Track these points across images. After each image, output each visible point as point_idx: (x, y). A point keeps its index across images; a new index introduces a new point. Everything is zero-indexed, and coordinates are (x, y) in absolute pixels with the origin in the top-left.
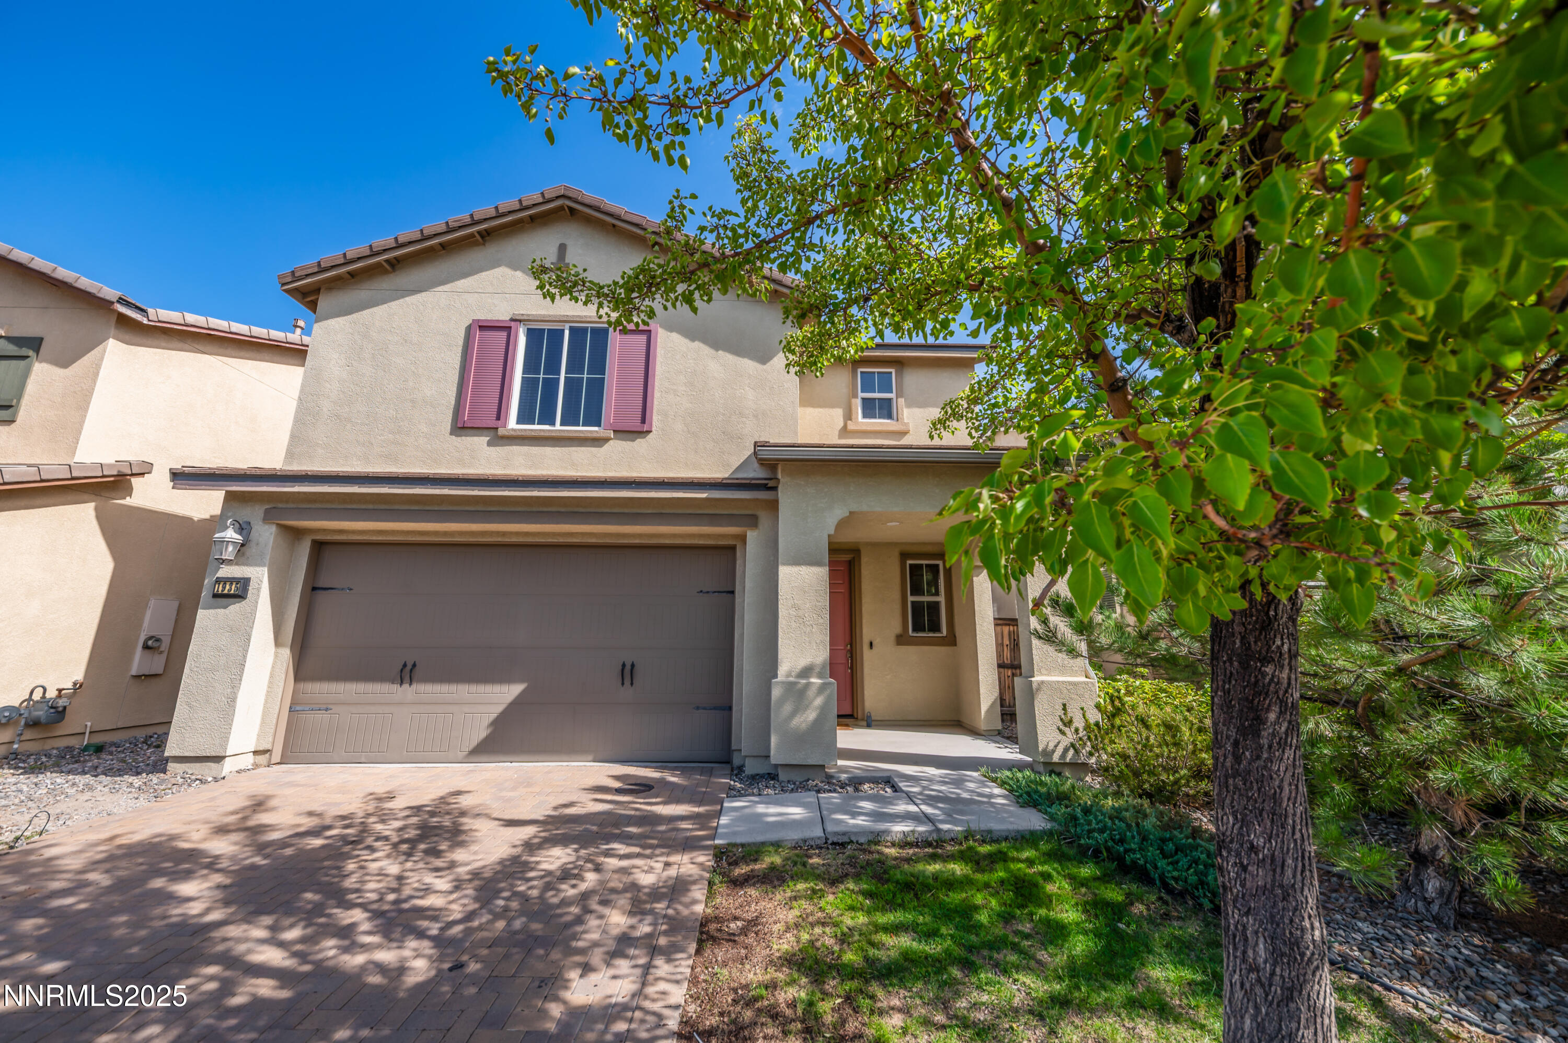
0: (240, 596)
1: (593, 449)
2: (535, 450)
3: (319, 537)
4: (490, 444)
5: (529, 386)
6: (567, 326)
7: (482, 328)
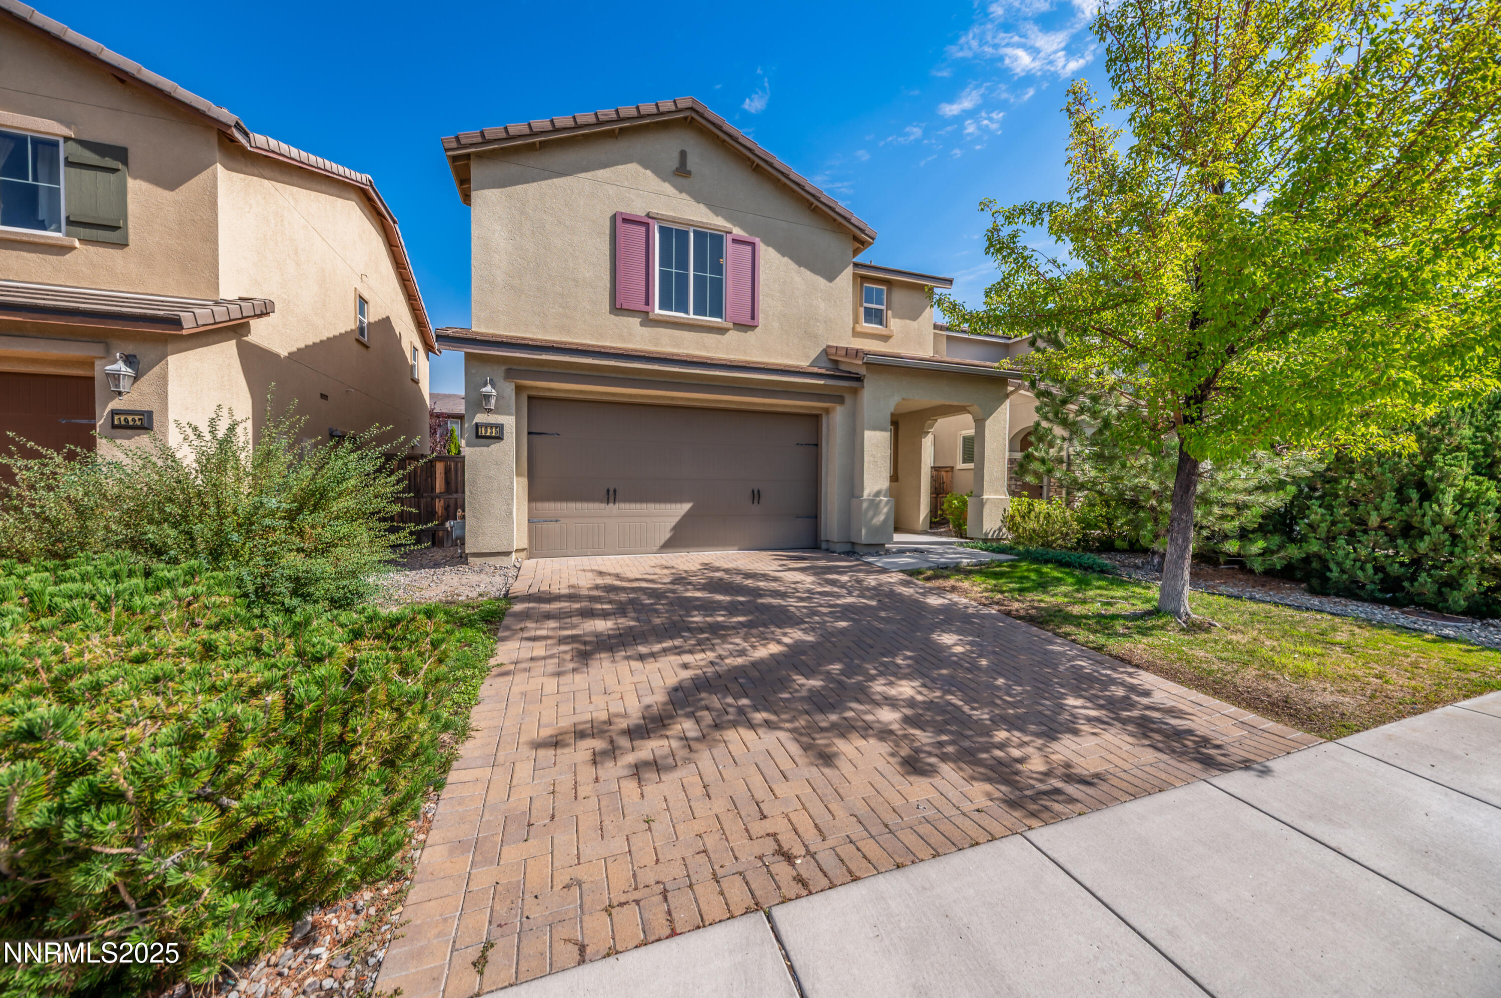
0: (499, 438)
1: (718, 336)
2: (677, 333)
3: (533, 393)
4: (642, 324)
5: (665, 277)
6: (692, 229)
7: (625, 220)
